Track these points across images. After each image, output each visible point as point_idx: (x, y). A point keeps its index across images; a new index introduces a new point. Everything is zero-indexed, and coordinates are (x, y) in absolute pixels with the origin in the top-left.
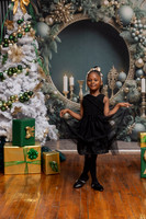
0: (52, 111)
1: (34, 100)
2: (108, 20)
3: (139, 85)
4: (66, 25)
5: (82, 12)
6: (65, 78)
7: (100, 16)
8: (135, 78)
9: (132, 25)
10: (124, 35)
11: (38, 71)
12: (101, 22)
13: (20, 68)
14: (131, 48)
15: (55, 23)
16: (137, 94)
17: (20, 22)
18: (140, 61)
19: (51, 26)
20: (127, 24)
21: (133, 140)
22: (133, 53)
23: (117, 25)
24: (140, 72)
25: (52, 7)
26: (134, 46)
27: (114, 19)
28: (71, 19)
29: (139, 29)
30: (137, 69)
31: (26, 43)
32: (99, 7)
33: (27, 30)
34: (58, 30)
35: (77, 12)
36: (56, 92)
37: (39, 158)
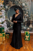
0: (8, 24)
1: (4, 23)
2: (20, 6)
3: (25, 19)
4: (11, 6)
5: (14, 4)
6: (11, 17)
7: (18, 5)
8: (25, 18)
9: (25, 7)
10: (23, 9)
11: (5, 17)
12: (18, 6)
13: (1, 16)
14: (24, 12)
15: (9, 6)
16: (25, 21)
17: (1, 7)
18: (26, 15)
19: (8, 6)
20: (24, 7)
21: (23, 30)
22: (24, 13)
23: (21, 7)
24: (26, 17)
25: (8, 2)
26: (25, 11)
27: (21, 6)
28: (12, 5)
29: (26, 8)
30: (25, 16)
31: (3, 11)
32: (18, 3)
33: (3, 9)
34: (10, 7)
35: (13, 4)
36: (9, 20)
37: (5, 36)
